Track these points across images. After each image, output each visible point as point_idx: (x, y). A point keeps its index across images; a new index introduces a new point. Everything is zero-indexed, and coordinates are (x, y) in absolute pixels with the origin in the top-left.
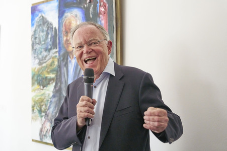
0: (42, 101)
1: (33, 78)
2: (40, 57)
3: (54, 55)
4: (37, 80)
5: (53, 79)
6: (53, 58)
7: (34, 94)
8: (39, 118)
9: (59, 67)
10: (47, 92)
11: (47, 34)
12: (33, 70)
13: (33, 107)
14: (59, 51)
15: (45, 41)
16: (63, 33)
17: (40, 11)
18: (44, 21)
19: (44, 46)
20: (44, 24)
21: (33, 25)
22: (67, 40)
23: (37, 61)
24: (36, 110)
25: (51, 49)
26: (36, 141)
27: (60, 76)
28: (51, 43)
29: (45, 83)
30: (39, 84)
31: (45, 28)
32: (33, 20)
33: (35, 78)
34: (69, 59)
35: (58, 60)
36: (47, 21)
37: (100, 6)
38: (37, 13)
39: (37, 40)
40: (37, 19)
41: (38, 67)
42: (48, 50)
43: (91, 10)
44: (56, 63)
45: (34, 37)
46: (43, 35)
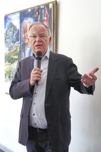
0: (11, 71)
1: (5, 58)
2: (10, 46)
3: (17, 45)
4: (8, 59)
5: (17, 59)
6: (17, 47)
7: (6, 67)
8: (9, 81)
9: (20, 52)
10: (13, 66)
11: (14, 33)
12: (6, 54)
13: (6, 75)
14: (20, 43)
15: (12, 37)
16: (23, 32)
17: (10, 19)
18: (12, 25)
19: (12, 40)
20: (12, 27)
21: (5, 27)
22: (25, 37)
23: (8, 48)
24: (7, 77)
25: (15, 42)
26: (8, 94)
27: (21, 57)
28: (15, 38)
29: (12, 61)
30: (9, 62)
31: (12, 29)
32: (5, 24)
33: (7, 58)
34: (26, 48)
35: (20, 48)
36: (13, 25)
37: (44, 16)
38: (8, 20)
39: (8, 37)
40: (8, 24)
41: (8, 52)
42: (14, 42)
43: (39, 18)
44: (18, 50)
45: (6, 34)
46: (11, 33)
